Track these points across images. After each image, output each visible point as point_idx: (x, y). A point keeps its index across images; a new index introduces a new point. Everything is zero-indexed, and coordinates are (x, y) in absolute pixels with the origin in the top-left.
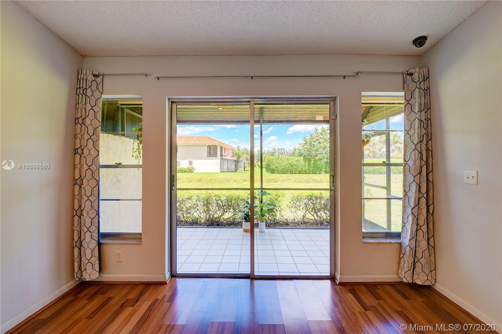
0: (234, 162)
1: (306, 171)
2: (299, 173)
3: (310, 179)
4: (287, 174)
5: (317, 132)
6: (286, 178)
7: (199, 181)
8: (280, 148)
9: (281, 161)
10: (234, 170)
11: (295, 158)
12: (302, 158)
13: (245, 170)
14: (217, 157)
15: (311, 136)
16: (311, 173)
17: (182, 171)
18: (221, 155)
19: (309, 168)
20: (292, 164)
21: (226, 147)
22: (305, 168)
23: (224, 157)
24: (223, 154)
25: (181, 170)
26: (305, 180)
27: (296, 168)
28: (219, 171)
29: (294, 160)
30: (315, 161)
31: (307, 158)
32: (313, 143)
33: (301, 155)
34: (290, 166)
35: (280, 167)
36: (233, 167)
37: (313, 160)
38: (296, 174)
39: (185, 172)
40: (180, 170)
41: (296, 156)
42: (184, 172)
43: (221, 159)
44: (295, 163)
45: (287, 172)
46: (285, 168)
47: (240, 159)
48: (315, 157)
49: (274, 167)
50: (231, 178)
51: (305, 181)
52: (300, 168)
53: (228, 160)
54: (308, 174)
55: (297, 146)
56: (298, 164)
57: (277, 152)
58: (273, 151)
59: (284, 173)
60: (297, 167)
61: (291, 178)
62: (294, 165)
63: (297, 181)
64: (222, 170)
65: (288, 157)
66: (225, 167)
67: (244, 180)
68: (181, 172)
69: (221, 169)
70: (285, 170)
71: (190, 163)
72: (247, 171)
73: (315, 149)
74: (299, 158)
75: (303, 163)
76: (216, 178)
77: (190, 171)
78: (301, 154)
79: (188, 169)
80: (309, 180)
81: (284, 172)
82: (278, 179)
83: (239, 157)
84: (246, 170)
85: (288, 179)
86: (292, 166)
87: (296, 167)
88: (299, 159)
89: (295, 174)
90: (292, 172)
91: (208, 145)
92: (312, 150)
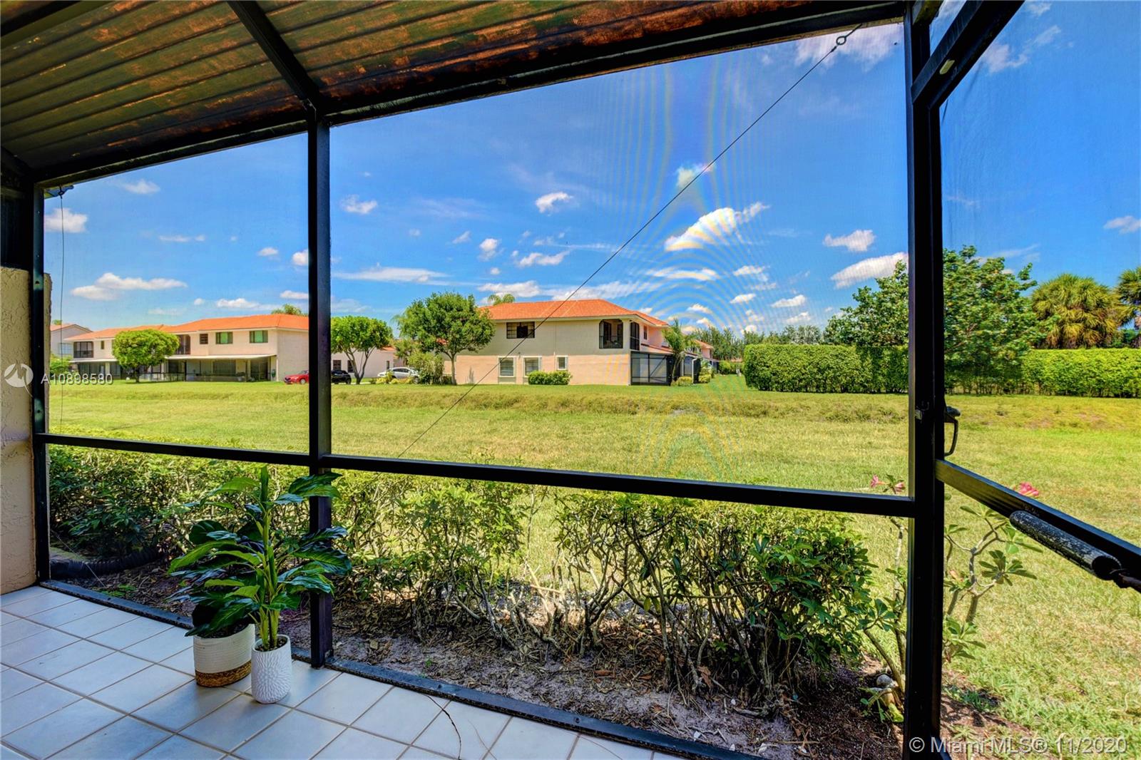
0: (665, 361)
1: (865, 387)
2: (845, 390)
3: (871, 409)
4: (807, 391)
5: (902, 273)
6: (794, 405)
7: (562, 405)
8: (805, 327)
9: (789, 358)
10: (665, 380)
11: (831, 349)
12: (853, 348)
13: (696, 380)
14: (622, 347)
15: (883, 287)
16: (883, 390)
17: (542, 380)
18: (635, 344)
19: (875, 377)
20: (823, 365)
21: (648, 323)
22: (863, 376)
23: (642, 349)
24: (642, 340)
25: (540, 377)
26: (856, 412)
27: (835, 377)
28: (627, 383)
29: (828, 354)
30: (896, 356)
31: (869, 348)
32: (889, 305)
33: (851, 339)
34: (815, 370)
35: (786, 374)
36: (662, 371)
37: (889, 353)
38: (836, 392)
39: (549, 382)
40: (537, 378)
41: (836, 344)
42: (546, 384)
43: (632, 352)
44: (831, 362)
45: (806, 387)
46: (802, 377)
47: (682, 353)
48: (895, 344)
49: (769, 373)
50: (642, 400)
51: (855, 415)
52: (846, 377)
53: (649, 354)
54: (874, 393)
55: (840, 315)
56: (841, 364)
57: (797, 337)
58: (786, 334)
59: (798, 390)
60: (838, 374)
61: (811, 403)
62: (829, 368)
63: (828, 415)
64: (635, 380)
65: (809, 346)
66: (644, 373)
67: (674, 406)
68: (539, 383)
69: (632, 377)
70: (800, 381)
71: (562, 363)
72: (703, 382)
73: (892, 320)
74: (842, 347)
75: (858, 362)
76: (604, 398)
77: (560, 380)
78: (851, 336)
79: (556, 375)
80: (868, 413)
81: (798, 385)
82: (770, 407)
83: (677, 348)
84: (700, 380)
85: (802, 407)
86: (821, 371)
87: (835, 372)
88: (845, 351)
89: (831, 392)
90: (821, 388)
91: (602, 318)
92: (886, 325)
